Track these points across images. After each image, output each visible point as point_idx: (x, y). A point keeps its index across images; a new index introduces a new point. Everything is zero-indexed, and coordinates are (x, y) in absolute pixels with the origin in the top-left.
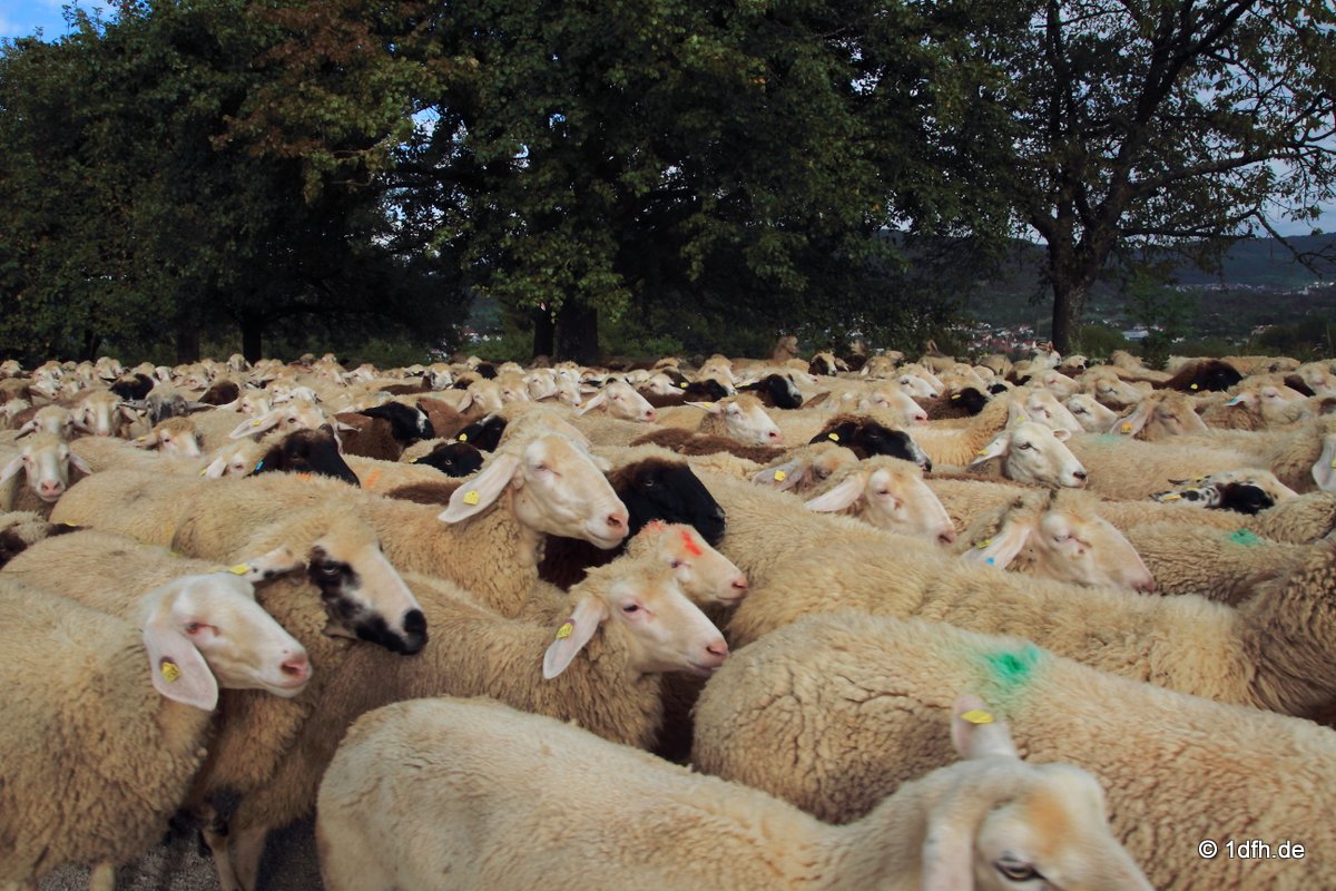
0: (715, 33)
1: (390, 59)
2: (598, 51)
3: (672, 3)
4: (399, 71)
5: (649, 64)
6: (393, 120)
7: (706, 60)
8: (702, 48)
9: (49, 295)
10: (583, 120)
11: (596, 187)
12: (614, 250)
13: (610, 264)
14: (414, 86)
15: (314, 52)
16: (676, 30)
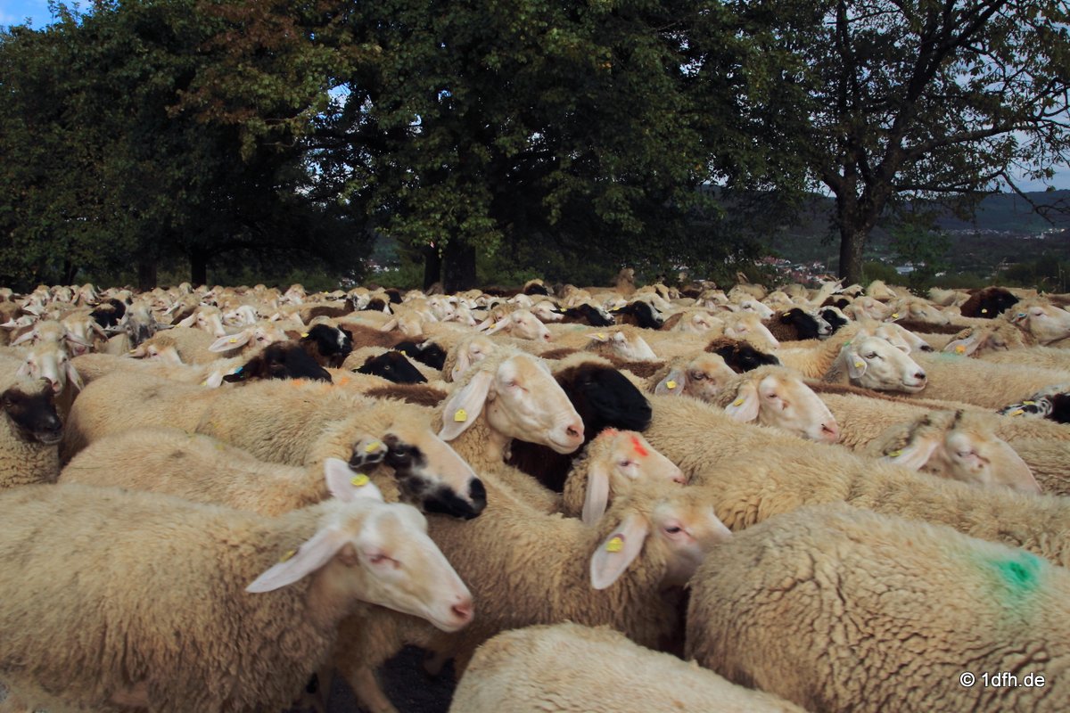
0: (571, 27)
1: (311, 45)
2: (477, 40)
3: (537, 2)
4: (318, 55)
5: (519, 51)
6: (313, 94)
7: (564, 48)
8: (561, 38)
9: (36, 233)
10: (465, 95)
11: (476, 149)
12: (489, 199)
13: (486, 212)
14: (330, 67)
15: (250, 40)
16: (540, 24)
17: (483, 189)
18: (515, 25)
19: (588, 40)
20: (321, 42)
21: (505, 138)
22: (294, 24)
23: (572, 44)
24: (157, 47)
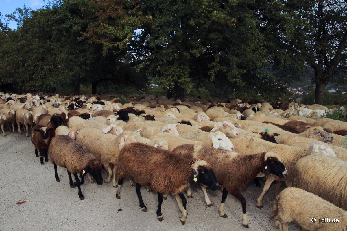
0: (221, 10)
1: (128, 16)
2: (186, 15)
3: (209, 1)
4: (130, 20)
5: (201, 19)
6: (127, 34)
7: (218, 18)
8: (218, 15)
9: (40, 76)
10: (181, 35)
11: (185, 53)
12: (189, 71)
13: (188, 75)
14: (134, 24)
15: (107, 14)
16: (210, 9)
17: (187, 68)
18: (200, 9)
19: (227, 15)
20: (132, 15)
21: (195, 50)
22: (122, 9)
23: (221, 17)
24: (76, 17)
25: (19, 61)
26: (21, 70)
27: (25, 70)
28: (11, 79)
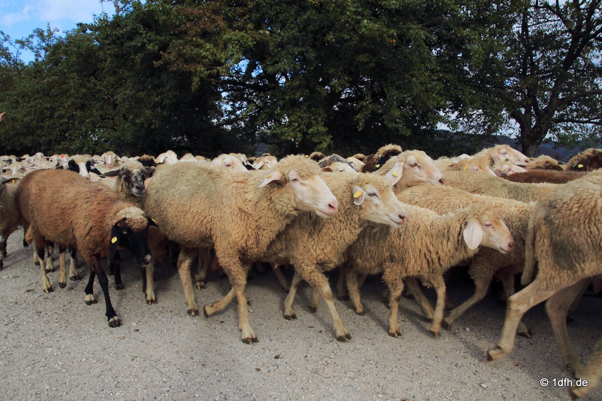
0: (374, 20)
1: (232, 30)
3: (356, 6)
4: (235, 35)
5: (344, 33)
8: (368, 25)
9: (79, 134)
12: (324, 117)
13: (323, 124)
15: (199, 27)
16: (357, 18)
18: (344, 17)
19: (383, 26)
20: (237, 29)
22: (223, 20)
23: (375, 28)
25: (44, 108)
26: (47, 123)
27: (54, 124)
28: (30, 138)
